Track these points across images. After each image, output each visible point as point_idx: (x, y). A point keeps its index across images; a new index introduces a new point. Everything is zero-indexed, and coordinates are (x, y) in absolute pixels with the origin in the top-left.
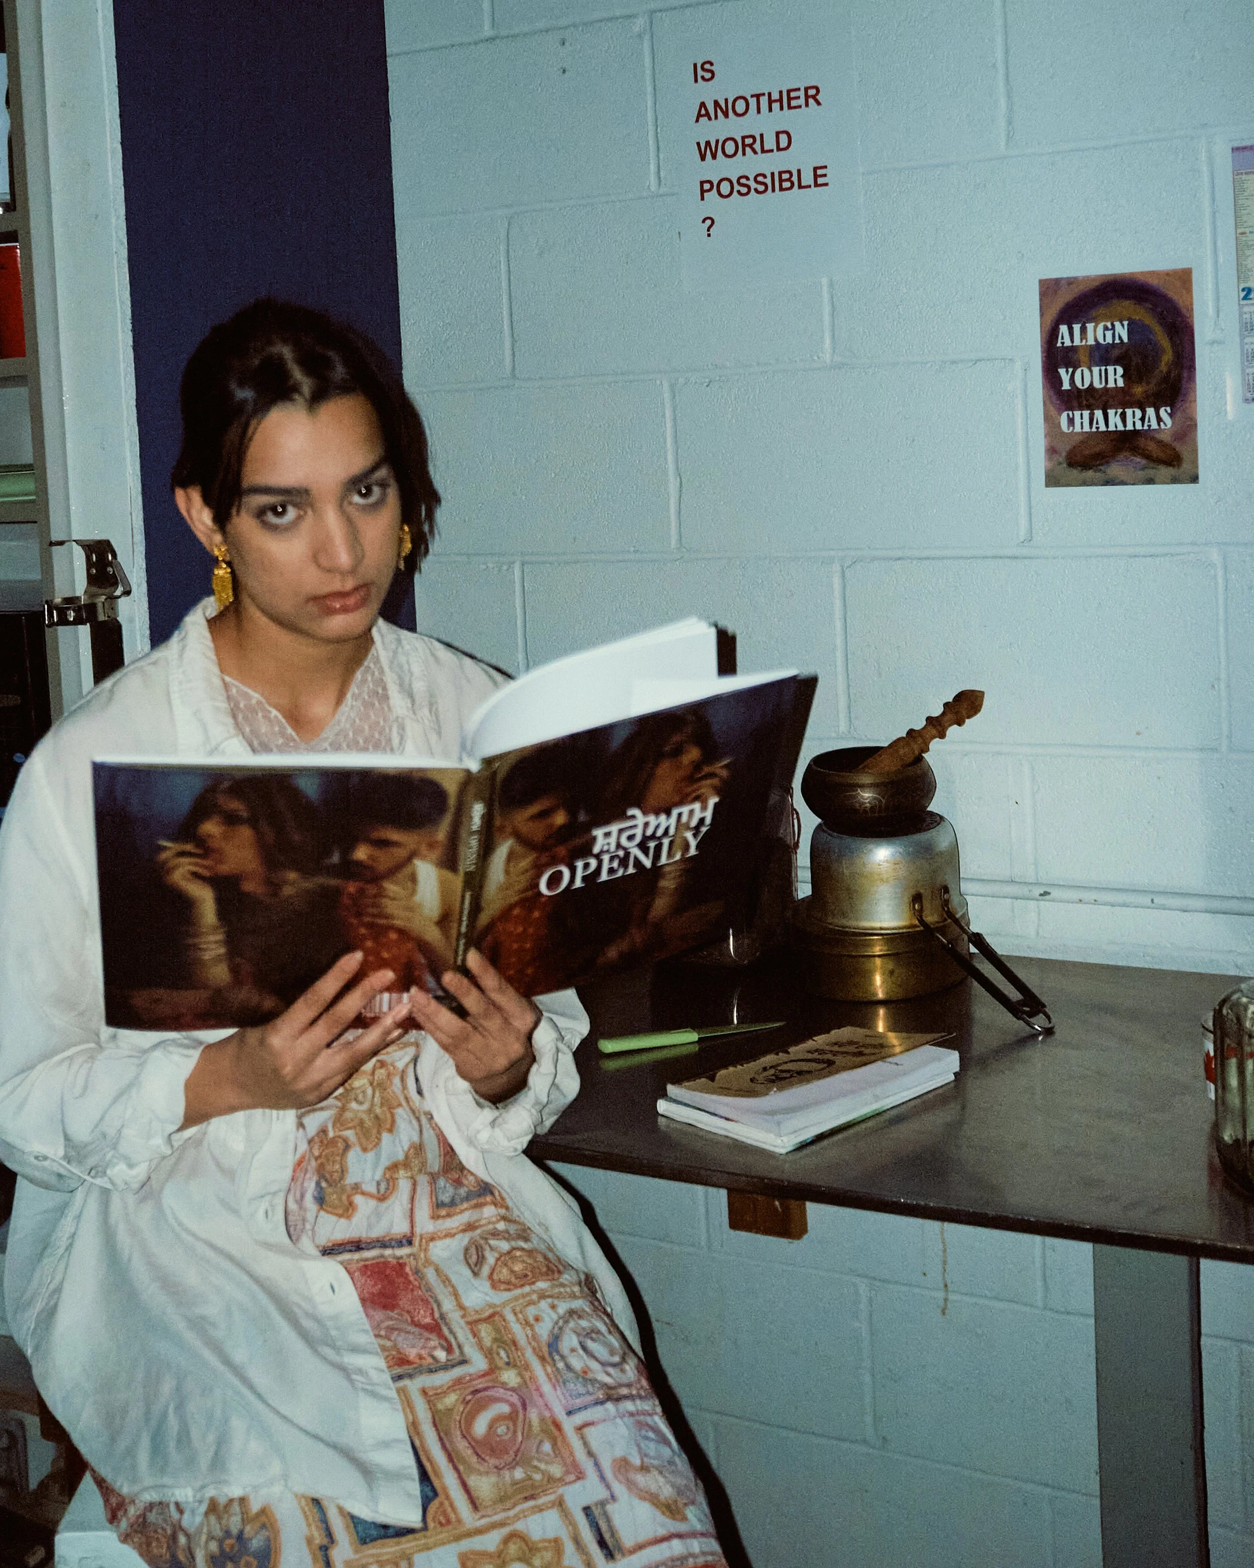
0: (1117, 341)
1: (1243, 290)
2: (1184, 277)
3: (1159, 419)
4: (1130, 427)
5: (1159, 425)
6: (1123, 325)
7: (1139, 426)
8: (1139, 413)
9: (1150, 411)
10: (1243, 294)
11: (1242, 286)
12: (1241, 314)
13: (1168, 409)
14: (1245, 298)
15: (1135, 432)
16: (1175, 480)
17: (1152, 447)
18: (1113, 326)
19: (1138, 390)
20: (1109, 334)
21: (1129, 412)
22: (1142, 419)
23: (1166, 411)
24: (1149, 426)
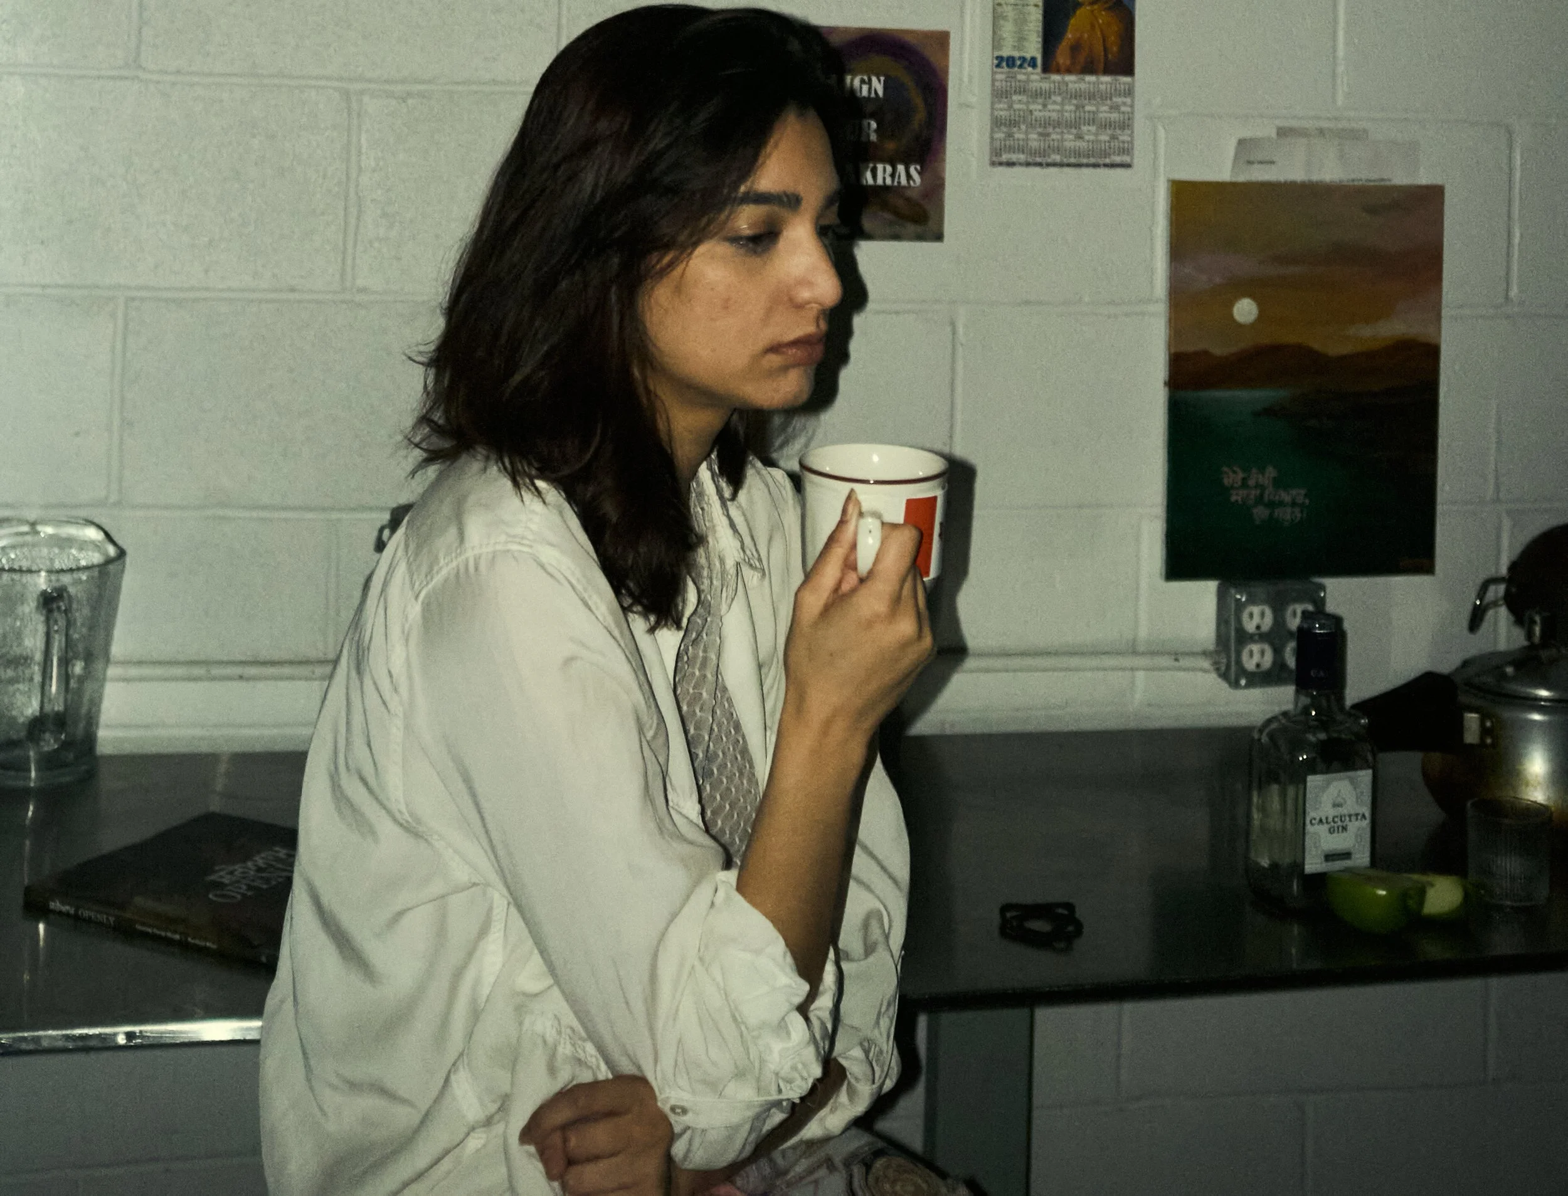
0: (873, 95)
1: (997, 58)
2: (941, 39)
3: (909, 176)
4: (880, 181)
5: (908, 181)
6: (879, 81)
7: (889, 181)
8: (889, 169)
9: (901, 168)
10: (996, 62)
11: (997, 54)
12: (993, 81)
13: (918, 167)
14: (998, 66)
15: (885, 188)
16: (920, 237)
17: (900, 203)
18: (870, 80)
19: (890, 146)
20: (865, 88)
21: (880, 167)
22: (893, 175)
23: (916, 169)
24: (899, 183)
